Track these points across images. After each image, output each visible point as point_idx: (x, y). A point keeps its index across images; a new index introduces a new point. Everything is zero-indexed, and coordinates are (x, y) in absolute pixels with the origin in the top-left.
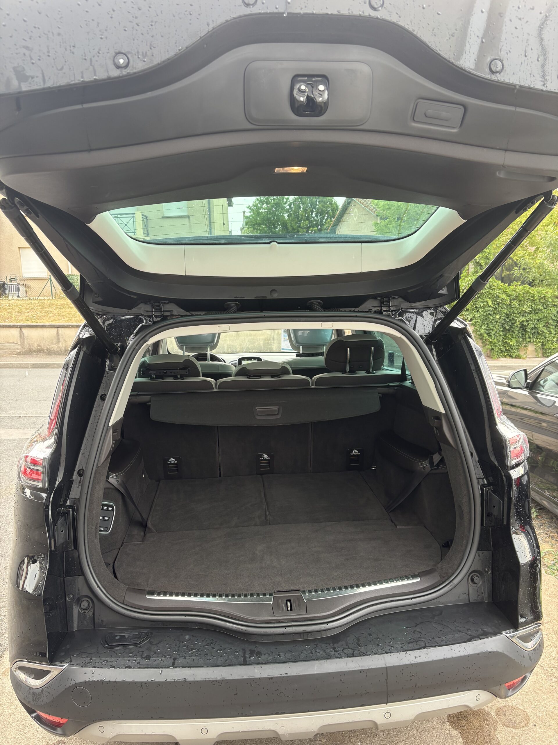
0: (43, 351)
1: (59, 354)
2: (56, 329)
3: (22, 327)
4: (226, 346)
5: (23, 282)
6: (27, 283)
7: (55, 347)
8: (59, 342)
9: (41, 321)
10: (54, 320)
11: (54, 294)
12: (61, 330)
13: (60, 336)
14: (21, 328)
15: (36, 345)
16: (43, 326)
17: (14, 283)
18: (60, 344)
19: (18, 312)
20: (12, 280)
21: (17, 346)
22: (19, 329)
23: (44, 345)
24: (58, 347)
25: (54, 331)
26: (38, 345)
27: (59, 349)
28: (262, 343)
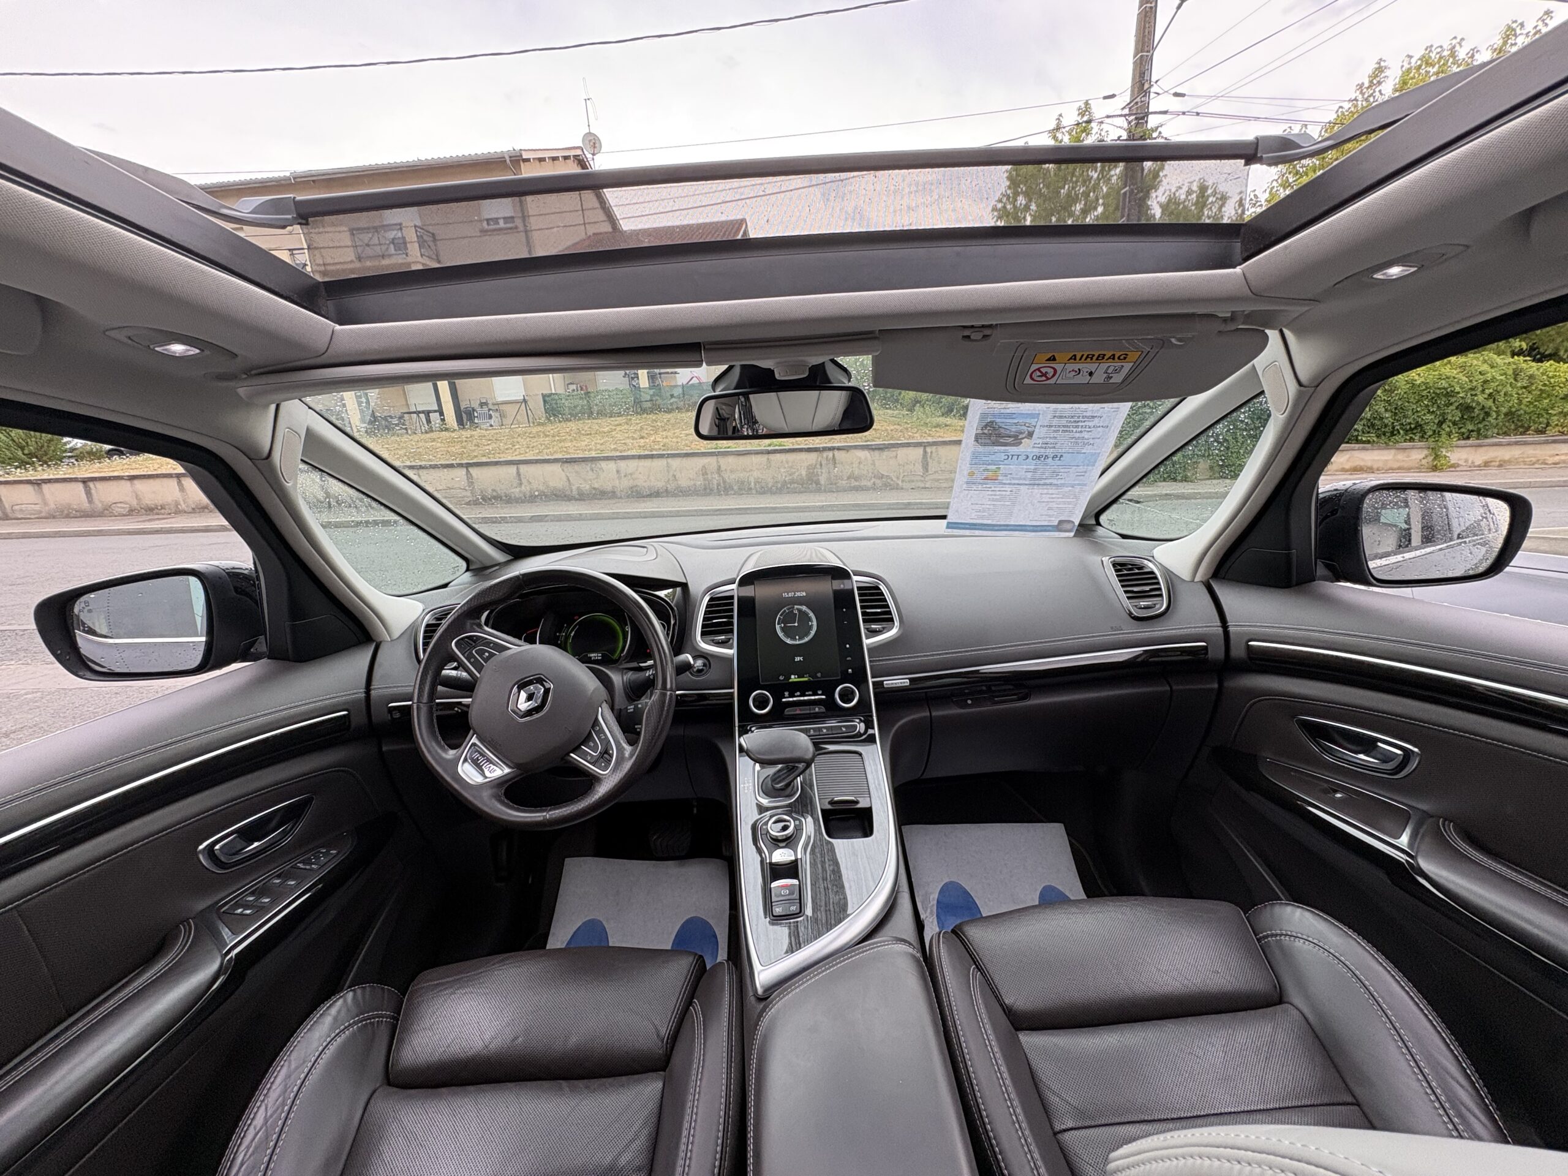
0: (501, 498)
1: (523, 502)
2: (515, 467)
3: (468, 466)
4: (752, 480)
5: (496, 407)
6: (502, 407)
7: (516, 492)
8: (521, 484)
9: (502, 455)
10: (520, 454)
11: (531, 420)
12: (523, 468)
13: (522, 476)
14: (467, 468)
15: (490, 491)
16: (496, 463)
17: (485, 409)
18: (523, 487)
19: (475, 445)
20: (482, 405)
21: (465, 493)
22: (465, 469)
23: (502, 489)
24: (520, 492)
25: (512, 470)
26: (494, 490)
27: (521, 495)
28: (804, 473)
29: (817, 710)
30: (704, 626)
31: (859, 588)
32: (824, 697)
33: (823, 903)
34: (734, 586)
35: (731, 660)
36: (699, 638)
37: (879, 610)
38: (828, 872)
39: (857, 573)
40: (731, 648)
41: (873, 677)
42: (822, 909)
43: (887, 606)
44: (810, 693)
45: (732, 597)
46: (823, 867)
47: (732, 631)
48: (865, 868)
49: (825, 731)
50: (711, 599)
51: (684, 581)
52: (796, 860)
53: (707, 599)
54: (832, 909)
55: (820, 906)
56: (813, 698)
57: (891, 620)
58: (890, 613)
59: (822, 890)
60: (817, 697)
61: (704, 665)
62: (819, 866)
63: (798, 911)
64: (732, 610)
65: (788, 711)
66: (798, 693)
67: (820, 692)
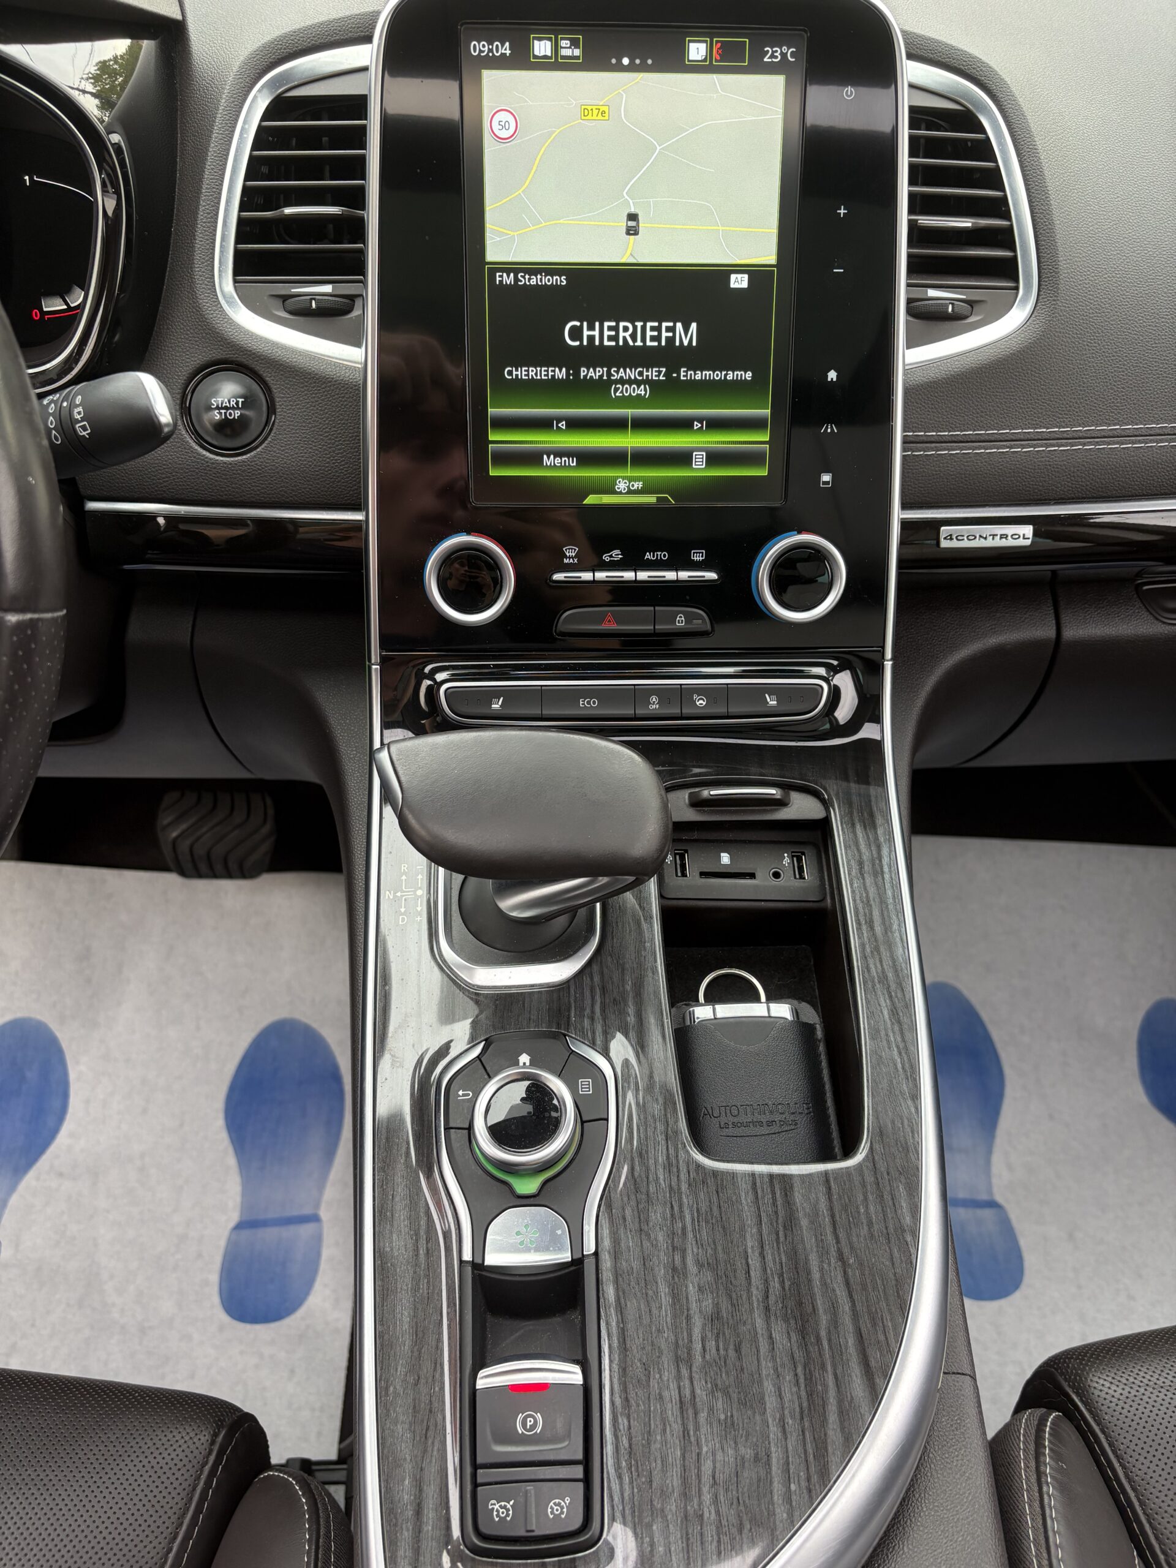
29: (680, 622)
30: (246, 231)
31: (918, 116)
32: (712, 575)
33: (674, 1481)
34: (366, 55)
35: (352, 391)
36: (225, 283)
37: (965, 223)
38: (698, 1323)
39: (923, 53)
40: (355, 340)
41: (905, 506)
42: (672, 1507)
43: (1000, 207)
44: (663, 555)
45: (357, 105)
46: (677, 1296)
47: (357, 266)
48: (834, 1309)
49: (701, 702)
50: (279, 107)
51: (174, 13)
52: (578, 1263)
53: (258, 103)
54: (709, 1514)
55: (664, 1494)
56: (670, 575)
57: (1007, 270)
58: (1005, 238)
59: (672, 1411)
60: (684, 575)
61: (249, 401)
62: (663, 1289)
63: (576, 1523)
64: (358, 167)
65: (569, 620)
66: (617, 555)
67: (698, 556)
